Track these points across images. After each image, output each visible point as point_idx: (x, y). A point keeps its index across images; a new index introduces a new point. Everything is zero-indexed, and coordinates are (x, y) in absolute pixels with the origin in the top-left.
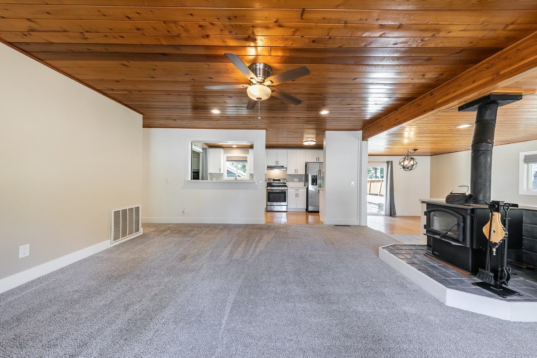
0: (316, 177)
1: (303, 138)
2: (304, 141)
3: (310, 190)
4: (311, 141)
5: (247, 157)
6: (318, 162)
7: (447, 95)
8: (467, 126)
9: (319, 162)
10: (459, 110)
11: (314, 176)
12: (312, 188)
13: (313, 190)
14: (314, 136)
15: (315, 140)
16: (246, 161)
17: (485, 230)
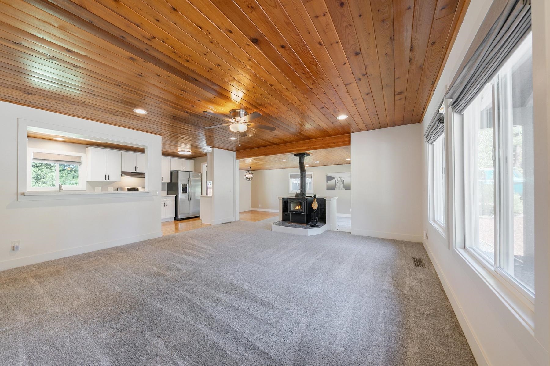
0: (186, 185)
1: (178, 147)
2: (179, 150)
3: (180, 198)
4: (187, 151)
5: (81, 157)
6: (183, 170)
7: (293, 148)
8: (285, 160)
9: (185, 170)
10: (294, 156)
11: (185, 185)
12: (183, 196)
13: (184, 197)
14: (190, 147)
15: (191, 151)
16: (79, 163)
17: (313, 206)
